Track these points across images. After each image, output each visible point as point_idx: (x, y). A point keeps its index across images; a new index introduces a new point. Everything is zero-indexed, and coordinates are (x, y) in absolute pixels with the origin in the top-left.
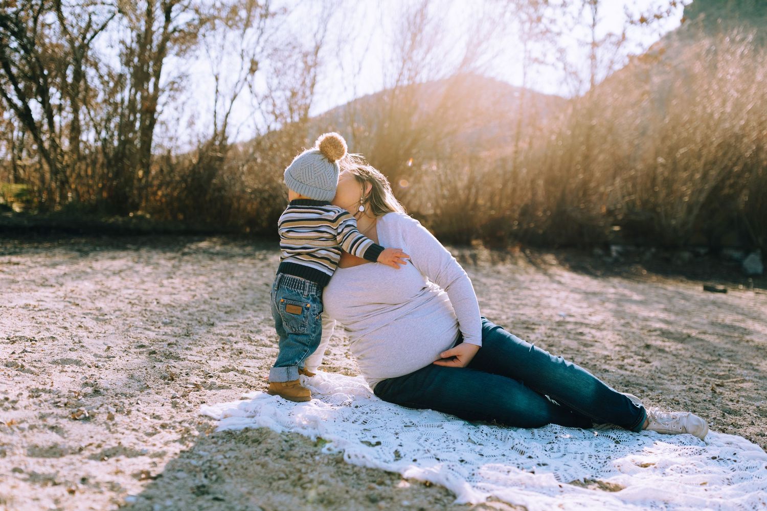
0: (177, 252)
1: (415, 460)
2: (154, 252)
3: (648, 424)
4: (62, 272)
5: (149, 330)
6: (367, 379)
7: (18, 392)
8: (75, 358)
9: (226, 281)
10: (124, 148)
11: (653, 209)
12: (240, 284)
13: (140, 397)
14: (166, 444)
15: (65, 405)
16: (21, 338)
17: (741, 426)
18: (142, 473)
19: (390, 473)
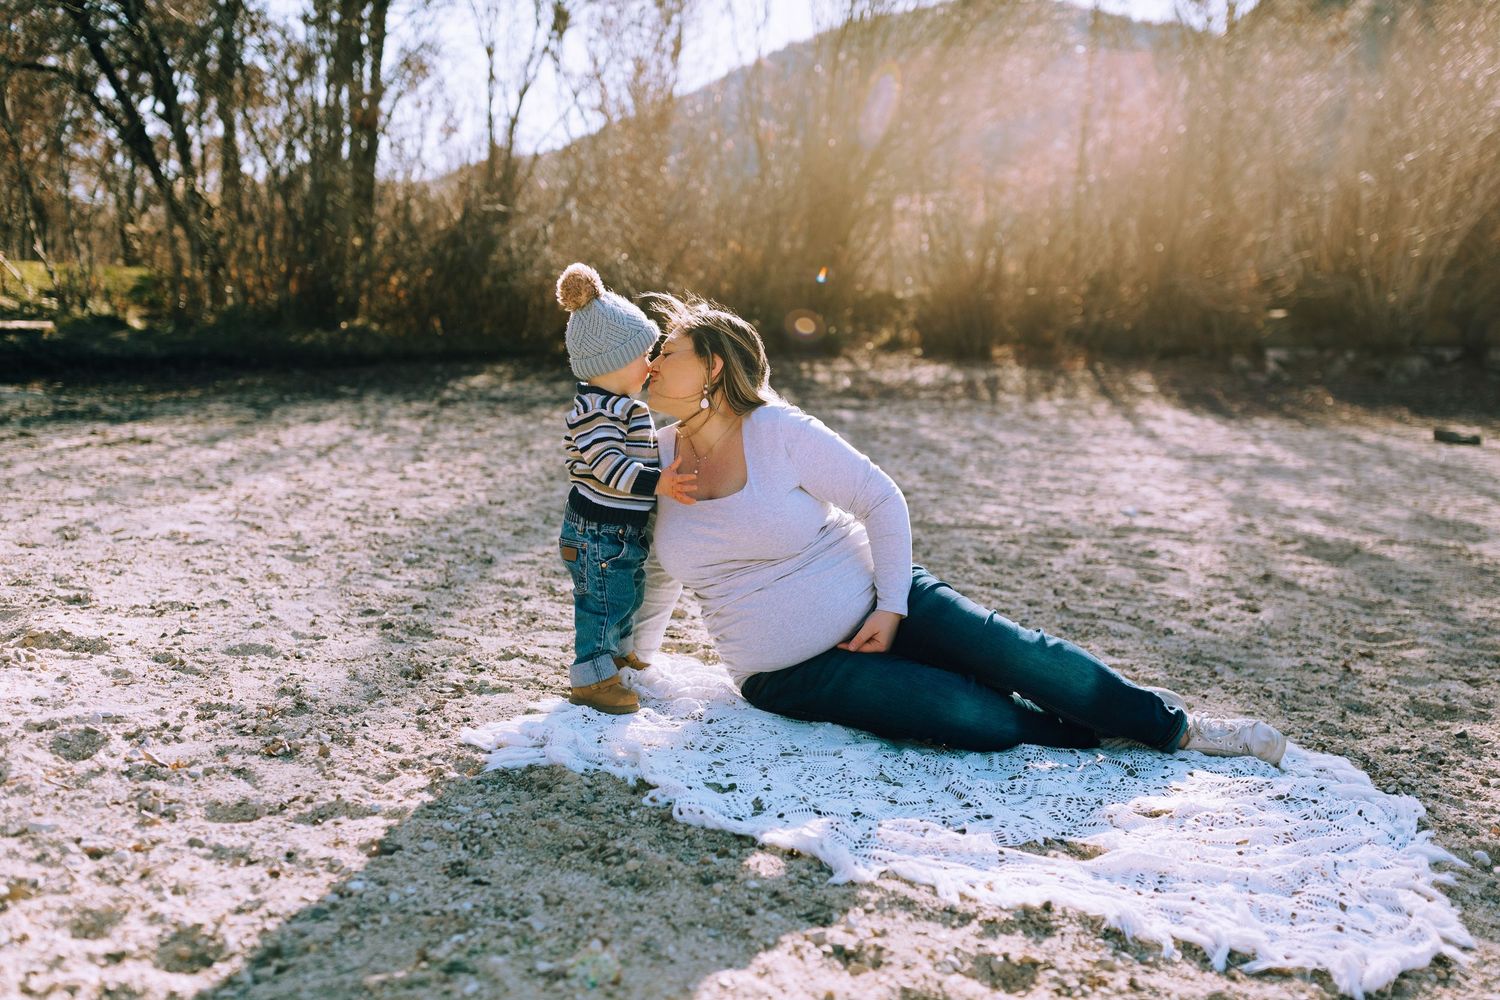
0: (431, 400)
1: (781, 816)
2: (388, 403)
3: (1189, 740)
4: (227, 457)
5: (381, 577)
6: (731, 671)
7: (180, 711)
8: (262, 642)
9: (519, 461)
10: (323, 201)
11: (1354, 273)
12: (543, 469)
13: (368, 713)
14: (408, 794)
15: (254, 730)
16: (172, 604)
17: (1365, 735)
18: (373, 843)
19: (740, 837)
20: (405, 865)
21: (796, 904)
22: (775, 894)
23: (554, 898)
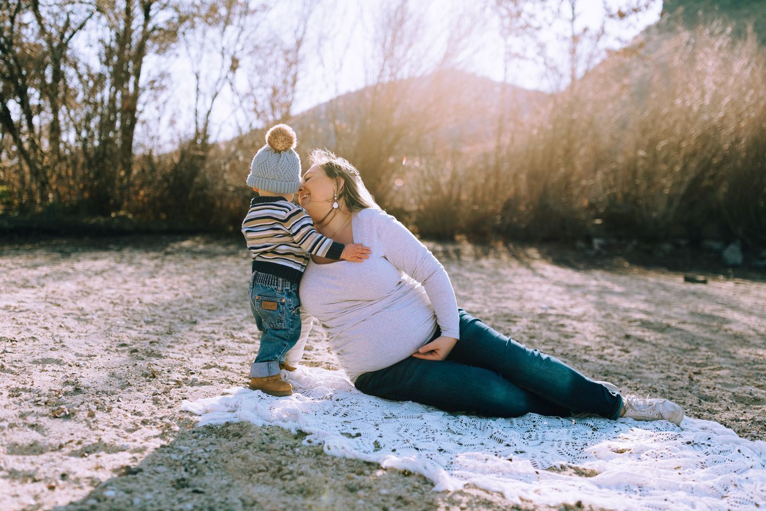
0: (160, 251)
1: (394, 450)
3: (625, 411)
4: (43, 274)
5: (131, 328)
6: (348, 373)
8: (56, 357)
9: (209, 279)
10: (105, 148)
11: (635, 202)
12: (223, 283)
13: (121, 394)
14: (147, 439)
15: (46, 403)
17: (717, 412)
18: (122, 467)
19: (369, 464)
20: (145, 481)
21: (415, 504)
22: (400, 498)
23: (250, 501)
